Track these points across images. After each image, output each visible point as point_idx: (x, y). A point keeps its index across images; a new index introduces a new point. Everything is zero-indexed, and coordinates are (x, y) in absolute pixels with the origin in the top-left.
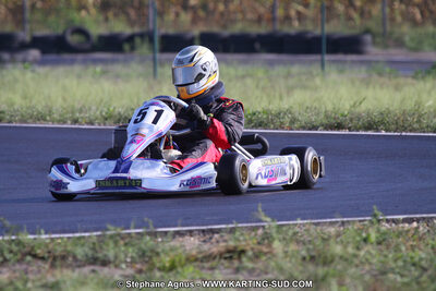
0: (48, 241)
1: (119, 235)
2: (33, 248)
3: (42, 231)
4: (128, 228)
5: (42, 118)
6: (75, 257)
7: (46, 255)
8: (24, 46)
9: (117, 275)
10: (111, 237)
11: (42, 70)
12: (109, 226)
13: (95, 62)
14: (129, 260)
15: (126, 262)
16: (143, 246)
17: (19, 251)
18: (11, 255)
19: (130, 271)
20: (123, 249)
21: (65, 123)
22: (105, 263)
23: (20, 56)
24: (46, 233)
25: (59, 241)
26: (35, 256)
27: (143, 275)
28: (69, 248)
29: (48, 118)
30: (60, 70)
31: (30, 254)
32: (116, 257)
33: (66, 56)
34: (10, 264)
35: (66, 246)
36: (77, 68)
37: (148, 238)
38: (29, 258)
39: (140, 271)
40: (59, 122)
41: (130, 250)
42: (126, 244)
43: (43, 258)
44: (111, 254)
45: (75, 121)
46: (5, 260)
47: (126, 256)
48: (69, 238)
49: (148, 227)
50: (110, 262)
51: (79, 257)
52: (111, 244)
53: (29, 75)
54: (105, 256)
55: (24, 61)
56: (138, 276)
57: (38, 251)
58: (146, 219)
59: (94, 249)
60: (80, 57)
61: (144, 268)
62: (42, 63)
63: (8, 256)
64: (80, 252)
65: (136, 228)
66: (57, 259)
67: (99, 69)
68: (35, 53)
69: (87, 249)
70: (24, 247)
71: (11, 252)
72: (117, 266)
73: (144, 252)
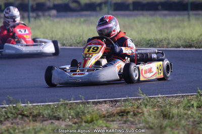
0: (32, 107)
1: (67, 104)
2: (23, 111)
3: (29, 102)
4: (70, 100)
6: (43, 116)
7: (29, 115)
8: (49, 9)
10: (62, 105)
11: (57, 20)
12: (61, 100)
13: (82, 16)
14: (70, 117)
15: (69, 118)
16: (78, 109)
17: (16, 112)
18: (11, 115)
19: (70, 123)
20: (68, 111)
22: (58, 119)
23: (47, 13)
24: (31, 103)
25: (37, 107)
26: (23, 115)
27: (77, 125)
28: (41, 111)
30: (64, 20)
31: (21, 114)
32: (64, 115)
33: (69, 13)
34: (10, 120)
35: (39, 110)
36: (73, 19)
37: (81, 106)
38: (20, 116)
39: (75, 123)
41: (72, 111)
42: (70, 109)
43: (27, 116)
46: (8, 117)
48: (43, 105)
49: (82, 100)
50: (61, 118)
51: (45, 116)
54: (59, 115)
55: (50, 16)
56: (73, 125)
57: (25, 113)
58: (80, 96)
59: (53, 111)
60: (75, 13)
61: (78, 121)
62: (57, 17)
64: (46, 113)
65: (74, 100)
67: (82, 19)
68: (54, 12)
69: (49, 111)
70: (18, 110)
71: (11, 113)
73: (78, 113)
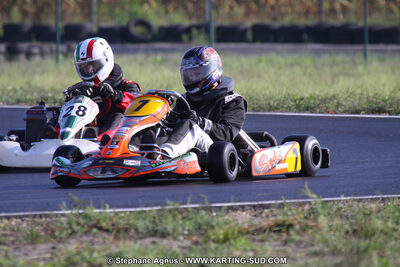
0: (112, 215)
1: (177, 209)
2: (98, 221)
3: (107, 206)
4: (185, 203)
6: (136, 230)
7: (111, 228)
9: (175, 246)
10: (170, 211)
12: (168, 202)
13: (156, 51)
14: (186, 232)
15: (183, 234)
16: (199, 220)
17: (86, 224)
18: (79, 227)
19: (187, 243)
20: (181, 222)
22: (164, 235)
24: (111, 207)
25: (123, 215)
26: (100, 228)
27: (199, 247)
28: (131, 221)
31: (95, 226)
32: (174, 230)
33: (130, 46)
34: (78, 236)
35: (128, 219)
36: (140, 57)
37: (204, 212)
38: (95, 230)
39: (196, 243)
41: (187, 223)
42: (183, 218)
43: (107, 231)
44: (170, 227)
46: (74, 232)
47: (184, 229)
48: (131, 212)
49: (203, 202)
50: (168, 234)
51: (140, 229)
52: (170, 219)
54: (165, 228)
56: (194, 247)
57: (104, 224)
58: (202, 195)
59: (154, 222)
60: (142, 46)
61: (200, 240)
63: (76, 228)
64: (141, 225)
65: (192, 203)
66: (120, 232)
67: (159, 57)
69: (147, 222)
70: (91, 220)
71: (79, 224)
72: (175, 238)
73: (200, 225)
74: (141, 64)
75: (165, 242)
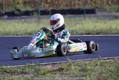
0: (10, 68)
1: (29, 65)
3: (8, 65)
4: (32, 64)
5: (8, 34)
6: (17, 72)
7: (10, 72)
8: (3, 15)
9: (29, 76)
10: (27, 66)
11: (8, 21)
12: (27, 63)
13: (22, 18)
15: (31, 73)
16: (36, 68)
17: (2, 71)
19: (32, 75)
20: (31, 69)
21: (14, 35)
22: (26, 73)
23: (2, 18)
25: (13, 68)
26: (6, 72)
29: (10, 34)
30: (13, 21)
32: (29, 72)
33: (15, 17)
35: (15, 69)
36: (18, 20)
37: (37, 66)
38: (5, 73)
39: (35, 75)
40: (13, 35)
41: (33, 69)
42: (31, 68)
43: (9, 73)
44: (27, 71)
45: (17, 35)
47: (31, 71)
48: (16, 67)
49: (37, 63)
51: (19, 72)
52: (28, 68)
53: (4, 23)
54: (26, 71)
55: (3, 19)
57: (7, 71)
58: (37, 61)
59: (23, 70)
60: (18, 17)
62: (8, 19)
64: (19, 70)
65: (34, 63)
66: (13, 73)
67: (23, 20)
68: (6, 17)
69: (21, 70)
70: (4, 70)
71: (0, 71)
72: (29, 74)
73: (36, 70)
74: (18, 23)
75: (26, 75)
